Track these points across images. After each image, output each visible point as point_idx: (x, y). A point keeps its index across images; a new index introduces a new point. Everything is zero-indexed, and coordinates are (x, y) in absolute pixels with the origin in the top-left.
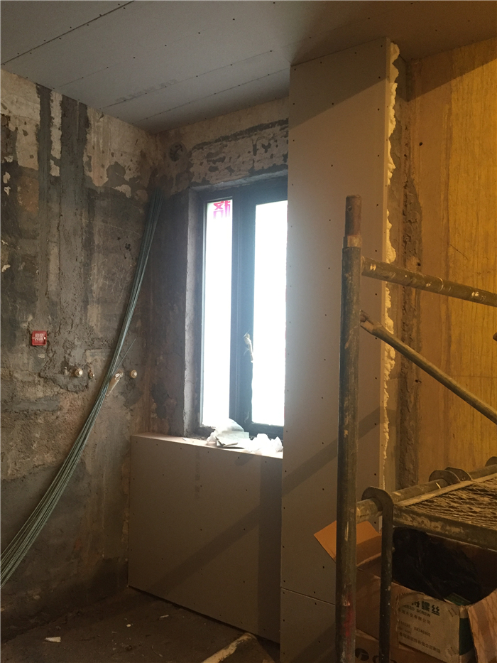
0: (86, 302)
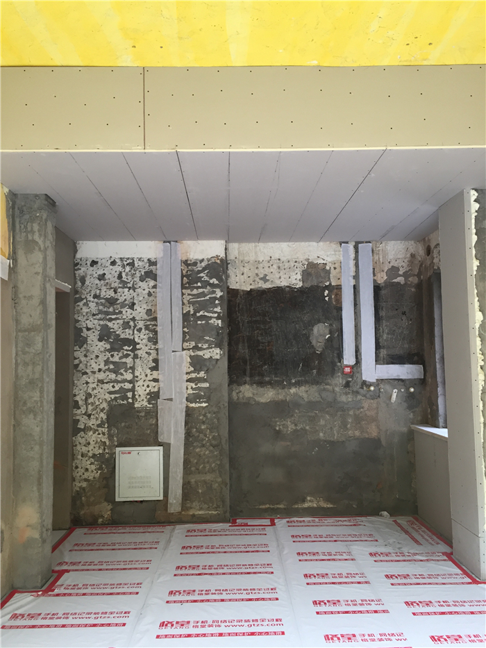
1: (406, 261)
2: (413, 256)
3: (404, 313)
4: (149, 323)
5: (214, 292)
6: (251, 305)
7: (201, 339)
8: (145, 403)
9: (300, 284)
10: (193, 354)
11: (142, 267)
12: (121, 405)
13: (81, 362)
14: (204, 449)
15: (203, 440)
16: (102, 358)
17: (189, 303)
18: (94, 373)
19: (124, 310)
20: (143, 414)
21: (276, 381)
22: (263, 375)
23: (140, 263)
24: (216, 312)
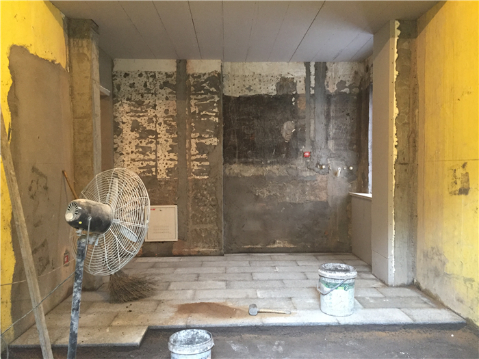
0: (327, 139)
1: (351, 77)
2: (356, 73)
3: (348, 115)
4: (166, 119)
5: (213, 98)
6: (239, 108)
7: (204, 131)
8: (165, 176)
9: (275, 93)
10: (198, 142)
11: (161, 79)
12: (147, 176)
13: (119, 146)
14: (205, 207)
15: (205, 201)
16: (134, 144)
17: (195, 105)
18: (128, 154)
19: (148, 110)
20: (163, 183)
21: (256, 162)
22: (247, 158)
23: (160, 76)
24: (214, 112)
